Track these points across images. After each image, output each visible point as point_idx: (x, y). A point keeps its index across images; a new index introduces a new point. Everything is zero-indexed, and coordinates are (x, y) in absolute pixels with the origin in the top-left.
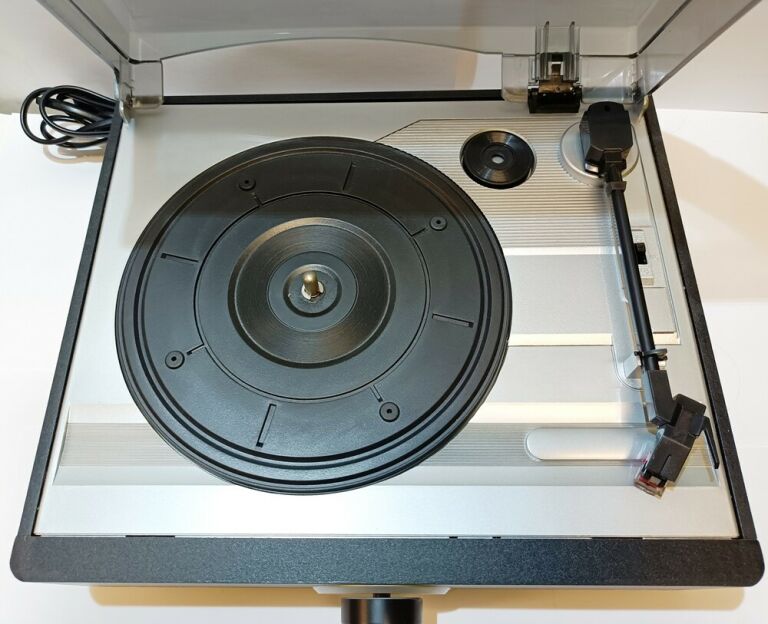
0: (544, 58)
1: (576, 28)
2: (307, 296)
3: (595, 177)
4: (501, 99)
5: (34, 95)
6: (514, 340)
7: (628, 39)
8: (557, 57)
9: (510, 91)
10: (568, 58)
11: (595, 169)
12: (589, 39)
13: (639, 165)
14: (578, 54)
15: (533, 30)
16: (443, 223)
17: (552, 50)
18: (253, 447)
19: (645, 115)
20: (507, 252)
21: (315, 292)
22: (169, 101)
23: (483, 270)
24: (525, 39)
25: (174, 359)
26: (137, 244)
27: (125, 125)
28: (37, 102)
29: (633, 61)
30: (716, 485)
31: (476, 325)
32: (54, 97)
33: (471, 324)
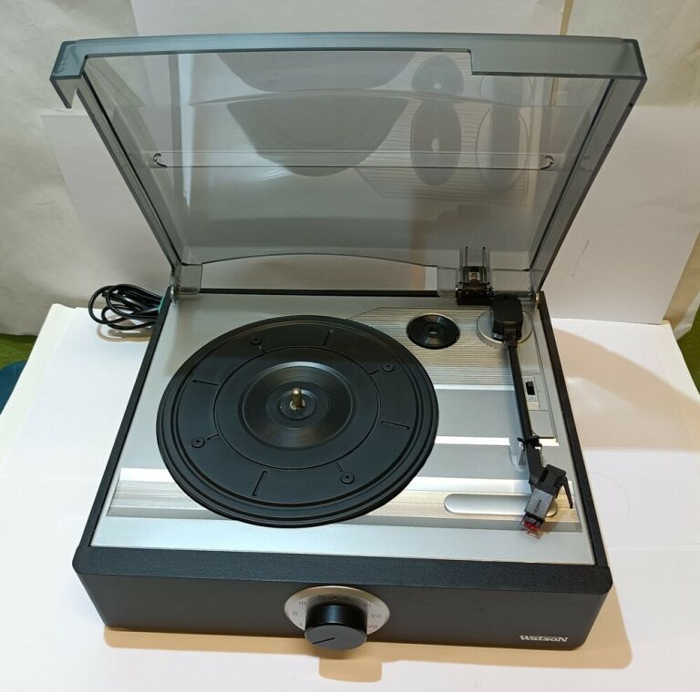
0: (465, 270)
1: (487, 251)
2: (294, 408)
3: (500, 342)
4: (438, 296)
5: (102, 291)
6: (439, 440)
7: (524, 259)
8: (475, 269)
9: (443, 291)
10: (483, 270)
11: (501, 337)
12: (496, 259)
13: (533, 334)
14: (489, 268)
15: (458, 252)
16: (391, 367)
17: (470, 264)
18: (251, 497)
19: (539, 307)
20: (436, 387)
21: (300, 405)
22: (204, 291)
23: (419, 397)
24: (453, 258)
25: (198, 441)
26: (176, 374)
27: (172, 305)
28: (103, 295)
29: (528, 273)
30: (581, 531)
31: (411, 429)
32: (116, 292)
33: (408, 428)
